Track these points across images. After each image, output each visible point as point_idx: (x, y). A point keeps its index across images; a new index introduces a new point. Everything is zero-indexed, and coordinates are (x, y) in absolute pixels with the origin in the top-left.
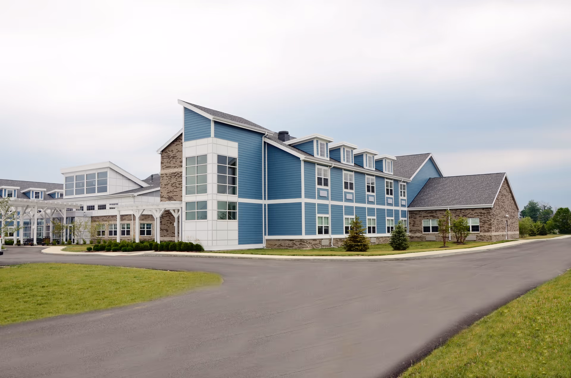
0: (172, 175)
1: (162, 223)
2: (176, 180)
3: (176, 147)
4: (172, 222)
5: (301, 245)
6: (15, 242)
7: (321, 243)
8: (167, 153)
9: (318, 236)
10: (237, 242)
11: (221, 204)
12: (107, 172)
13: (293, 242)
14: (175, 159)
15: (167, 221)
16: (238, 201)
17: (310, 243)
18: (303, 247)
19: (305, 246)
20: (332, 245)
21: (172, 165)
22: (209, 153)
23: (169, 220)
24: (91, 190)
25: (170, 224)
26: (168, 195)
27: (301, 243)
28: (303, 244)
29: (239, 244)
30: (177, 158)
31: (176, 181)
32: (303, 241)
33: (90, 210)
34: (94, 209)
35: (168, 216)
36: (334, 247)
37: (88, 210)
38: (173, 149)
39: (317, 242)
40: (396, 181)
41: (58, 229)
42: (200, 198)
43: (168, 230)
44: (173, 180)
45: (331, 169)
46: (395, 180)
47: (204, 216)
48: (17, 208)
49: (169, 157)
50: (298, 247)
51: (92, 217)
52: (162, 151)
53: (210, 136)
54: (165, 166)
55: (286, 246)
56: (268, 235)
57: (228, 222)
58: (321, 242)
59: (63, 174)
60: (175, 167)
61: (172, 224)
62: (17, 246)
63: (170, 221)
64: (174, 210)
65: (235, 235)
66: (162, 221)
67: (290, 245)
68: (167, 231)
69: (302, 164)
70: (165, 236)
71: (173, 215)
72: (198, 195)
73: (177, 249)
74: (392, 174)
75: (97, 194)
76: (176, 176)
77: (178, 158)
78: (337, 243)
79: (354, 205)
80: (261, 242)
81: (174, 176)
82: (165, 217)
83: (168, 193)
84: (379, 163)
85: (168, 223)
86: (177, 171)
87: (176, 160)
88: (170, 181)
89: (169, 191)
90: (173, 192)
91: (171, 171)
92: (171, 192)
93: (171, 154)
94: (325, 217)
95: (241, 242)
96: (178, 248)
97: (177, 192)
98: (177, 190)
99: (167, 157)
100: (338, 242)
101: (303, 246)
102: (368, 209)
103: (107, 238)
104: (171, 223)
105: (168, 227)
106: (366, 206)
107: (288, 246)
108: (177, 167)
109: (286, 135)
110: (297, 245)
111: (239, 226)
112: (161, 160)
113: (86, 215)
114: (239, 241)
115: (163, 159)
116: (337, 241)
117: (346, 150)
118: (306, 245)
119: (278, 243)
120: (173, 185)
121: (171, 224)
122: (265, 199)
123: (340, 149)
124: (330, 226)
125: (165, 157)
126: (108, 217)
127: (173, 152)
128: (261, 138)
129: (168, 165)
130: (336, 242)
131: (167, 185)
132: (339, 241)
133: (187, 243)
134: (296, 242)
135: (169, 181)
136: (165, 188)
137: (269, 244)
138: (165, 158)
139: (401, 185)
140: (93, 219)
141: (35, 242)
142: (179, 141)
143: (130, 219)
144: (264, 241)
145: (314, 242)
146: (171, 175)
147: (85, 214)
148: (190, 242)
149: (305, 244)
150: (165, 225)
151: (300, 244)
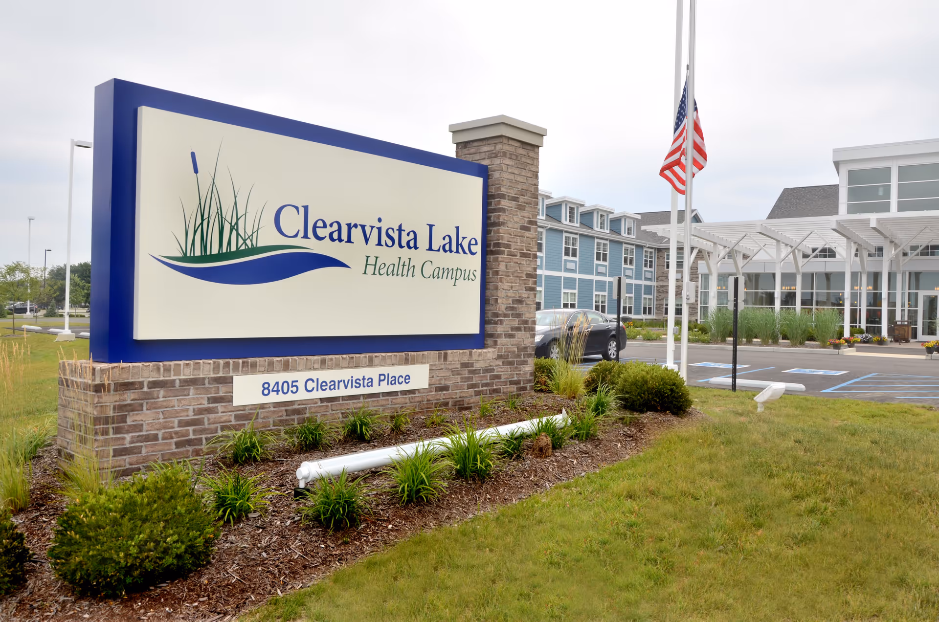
40: (640, 247)
45: (546, 230)
46: (637, 246)
74: (634, 237)
79: (577, 276)
84: (615, 224)
102: (597, 282)
106: (595, 278)
117: (570, 207)
139: (646, 252)
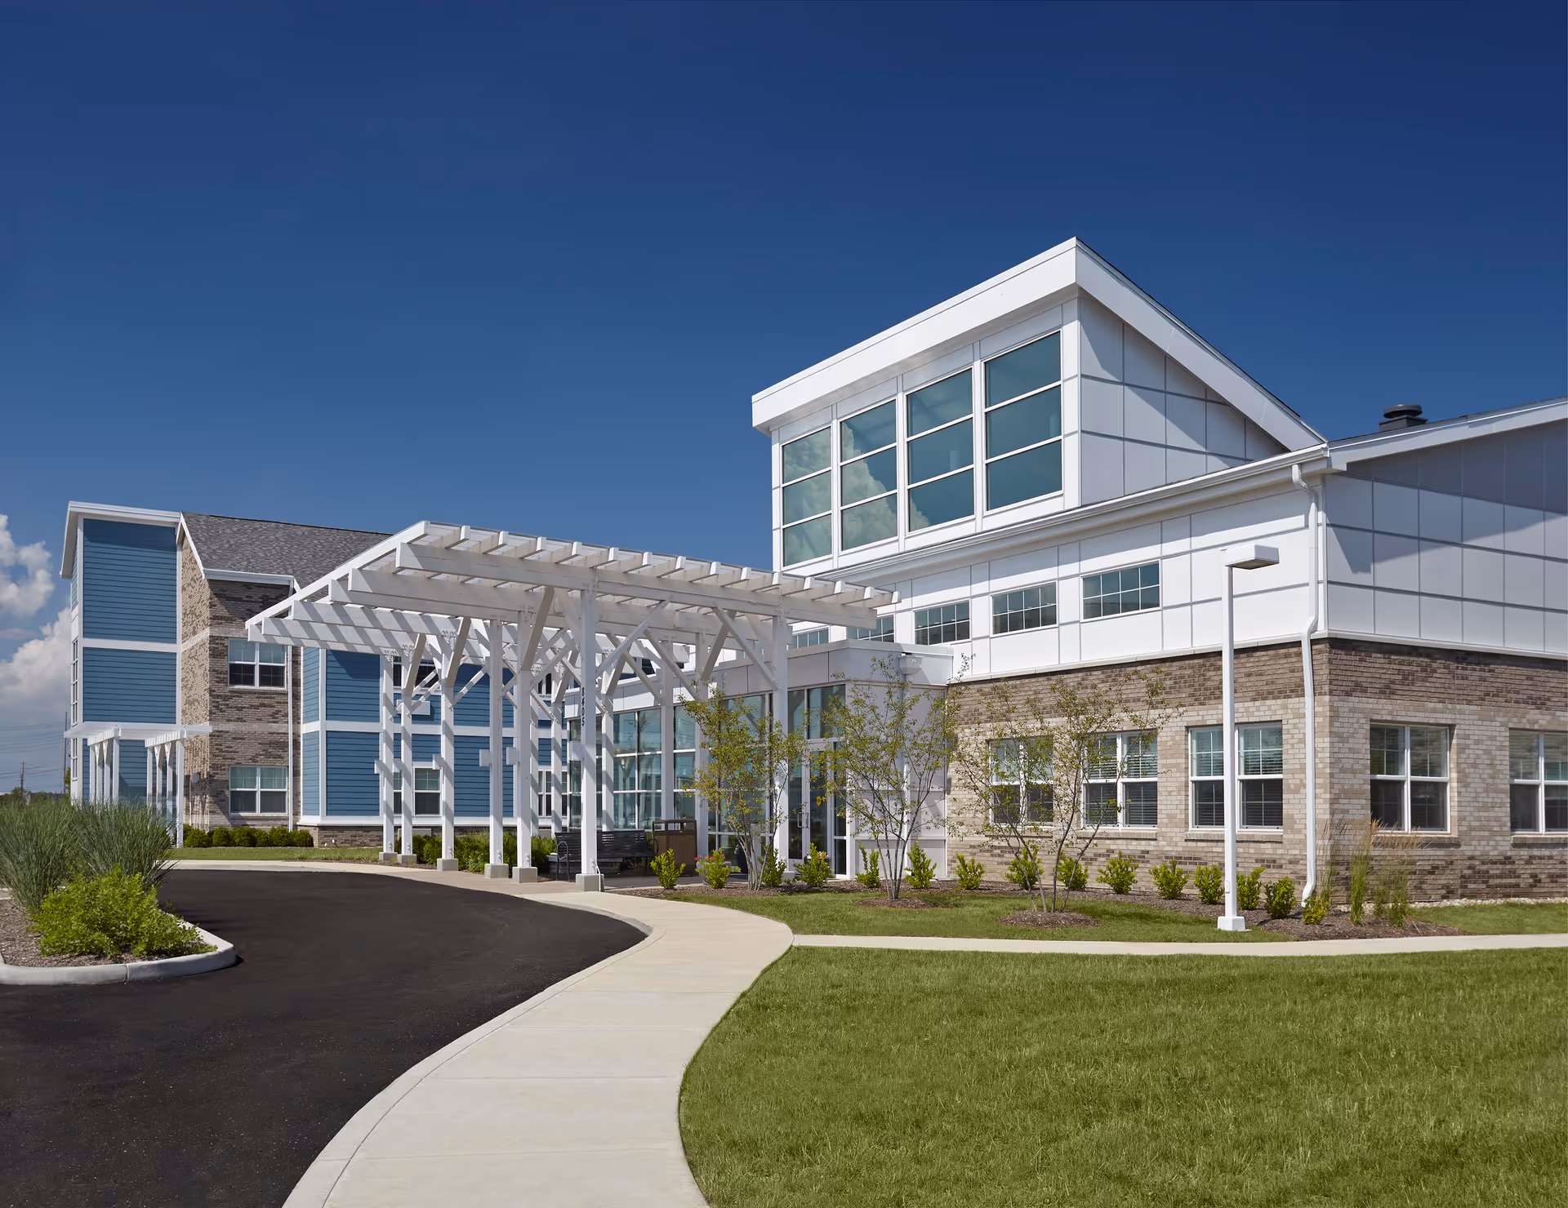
33: (937, 639)
37: (923, 637)
51: (951, 685)
75: (983, 520)
113: (915, 673)
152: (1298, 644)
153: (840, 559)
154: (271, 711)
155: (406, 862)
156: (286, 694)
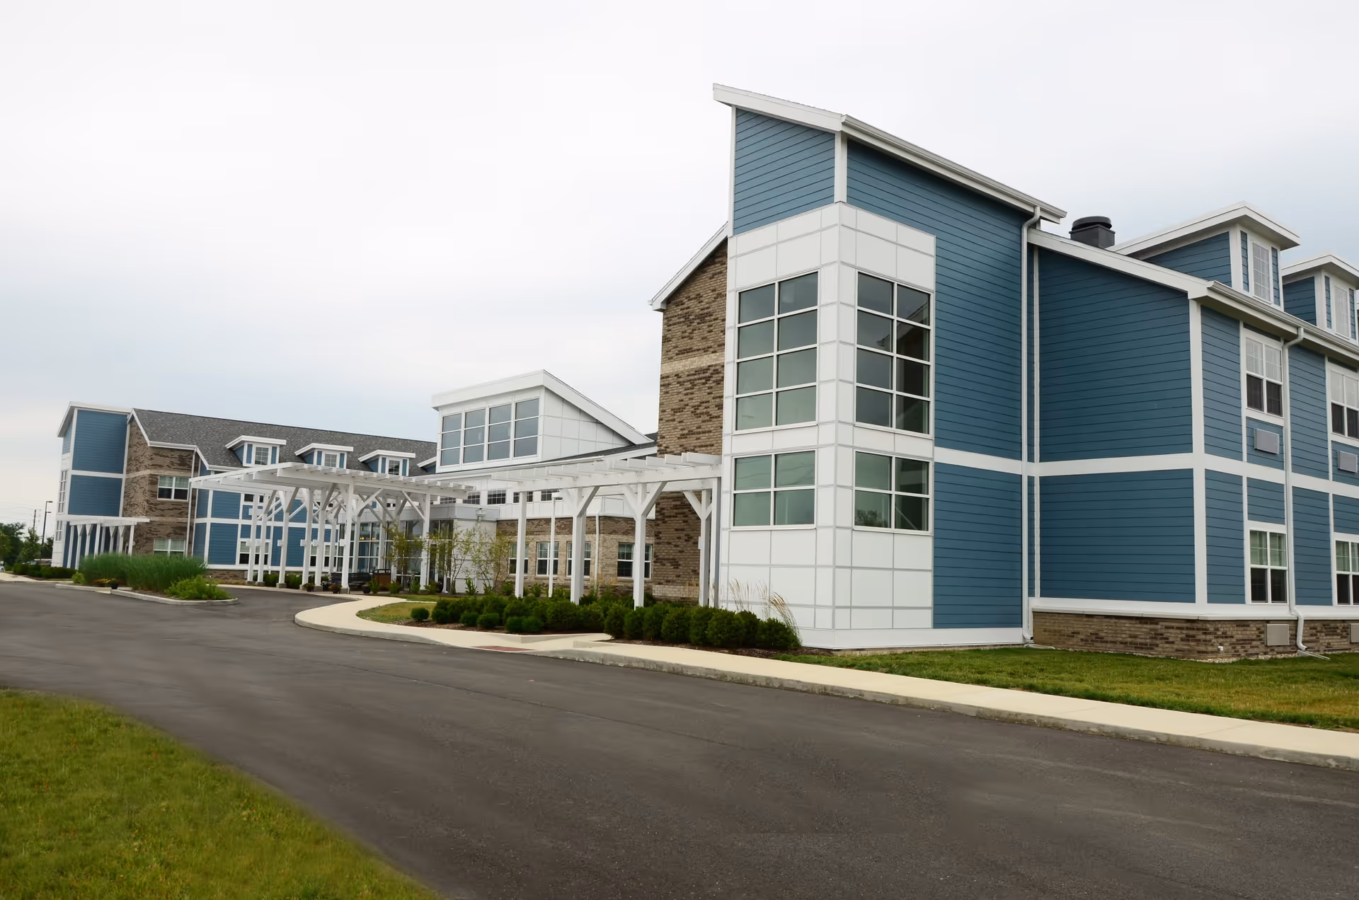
0: (696, 377)
1: (660, 538)
2: (709, 394)
3: (713, 284)
4: (692, 534)
5: (1193, 644)
6: (305, 581)
7: (1262, 636)
8: (685, 306)
9: (1250, 610)
10: (928, 615)
11: (869, 466)
12: (538, 399)
13: (1151, 630)
14: (707, 324)
15: (676, 530)
16: (932, 459)
17: (1225, 636)
18: (1199, 652)
19: (1210, 649)
20: (1301, 645)
21: (697, 344)
22: (826, 265)
23: (683, 530)
24: (498, 451)
25: (686, 541)
26: (681, 446)
27: (1192, 633)
28: (1203, 637)
29: (938, 624)
30: (713, 317)
31: (710, 398)
32: (1199, 625)
33: (494, 503)
34: (503, 501)
35: (682, 513)
36: (1308, 654)
37: (490, 502)
38: (701, 292)
39: (1252, 632)
41: (408, 549)
42: (789, 438)
43: (681, 563)
44: (700, 395)
45: (1289, 349)
47: (802, 512)
48: (313, 492)
49: (687, 319)
50: (1177, 650)
51: (498, 521)
52: (668, 301)
53: (828, 199)
54: (674, 347)
55: (1122, 643)
56: (1042, 595)
57: (895, 536)
58: (1262, 633)
59: (437, 408)
60: (706, 350)
61: (693, 541)
62: (306, 592)
63: (685, 532)
64: (698, 494)
65: (922, 590)
66: (660, 533)
67: (1139, 640)
68: (676, 564)
69: (1195, 318)
70: (668, 581)
71: (695, 513)
72: (779, 427)
73: (693, 637)
75: (512, 460)
76: (708, 379)
77: (716, 319)
78: (1314, 638)
80: (1014, 620)
81: (704, 381)
82: (669, 517)
83: (683, 436)
85: (679, 538)
86: (714, 363)
87: (709, 326)
88: (690, 396)
89: (686, 432)
90: (699, 433)
91: (692, 362)
92: (691, 433)
93: (695, 307)
94: (1273, 535)
95: (942, 619)
96: (697, 634)
97: (710, 432)
98: (709, 426)
99: (682, 320)
100: (1319, 634)
101: (1202, 648)
103: (533, 580)
104: (689, 538)
105: (680, 552)
107: (1131, 643)
108: (712, 350)
109: (1102, 231)
110: (1171, 640)
111: (935, 557)
112: (664, 329)
113: (482, 516)
114: (935, 615)
115: (670, 328)
116: (1314, 631)
117: (1336, 288)
118: (1212, 645)
119: (1086, 629)
120: (698, 411)
121: (690, 543)
122: (1031, 459)
123: (1312, 281)
124: (1289, 567)
125: (675, 320)
126: (536, 522)
127: (702, 299)
128: (1017, 232)
129: (683, 344)
130: (1312, 635)
131: (680, 410)
132: (1321, 632)
133: (732, 614)
134: (1167, 628)
135: (686, 399)
136: (674, 420)
137: (1045, 631)
138: (674, 324)
140: (500, 526)
141: (345, 583)
142: (719, 262)
143: (592, 528)
144: (1027, 618)
145: (1239, 634)
146: (692, 377)
147: (480, 513)
148: (746, 608)
149: (1208, 637)
150: (669, 543)
151: (1188, 638)
152: (595, 517)
153: (462, 466)
154: (179, 511)
155: (259, 585)
156: (188, 504)
